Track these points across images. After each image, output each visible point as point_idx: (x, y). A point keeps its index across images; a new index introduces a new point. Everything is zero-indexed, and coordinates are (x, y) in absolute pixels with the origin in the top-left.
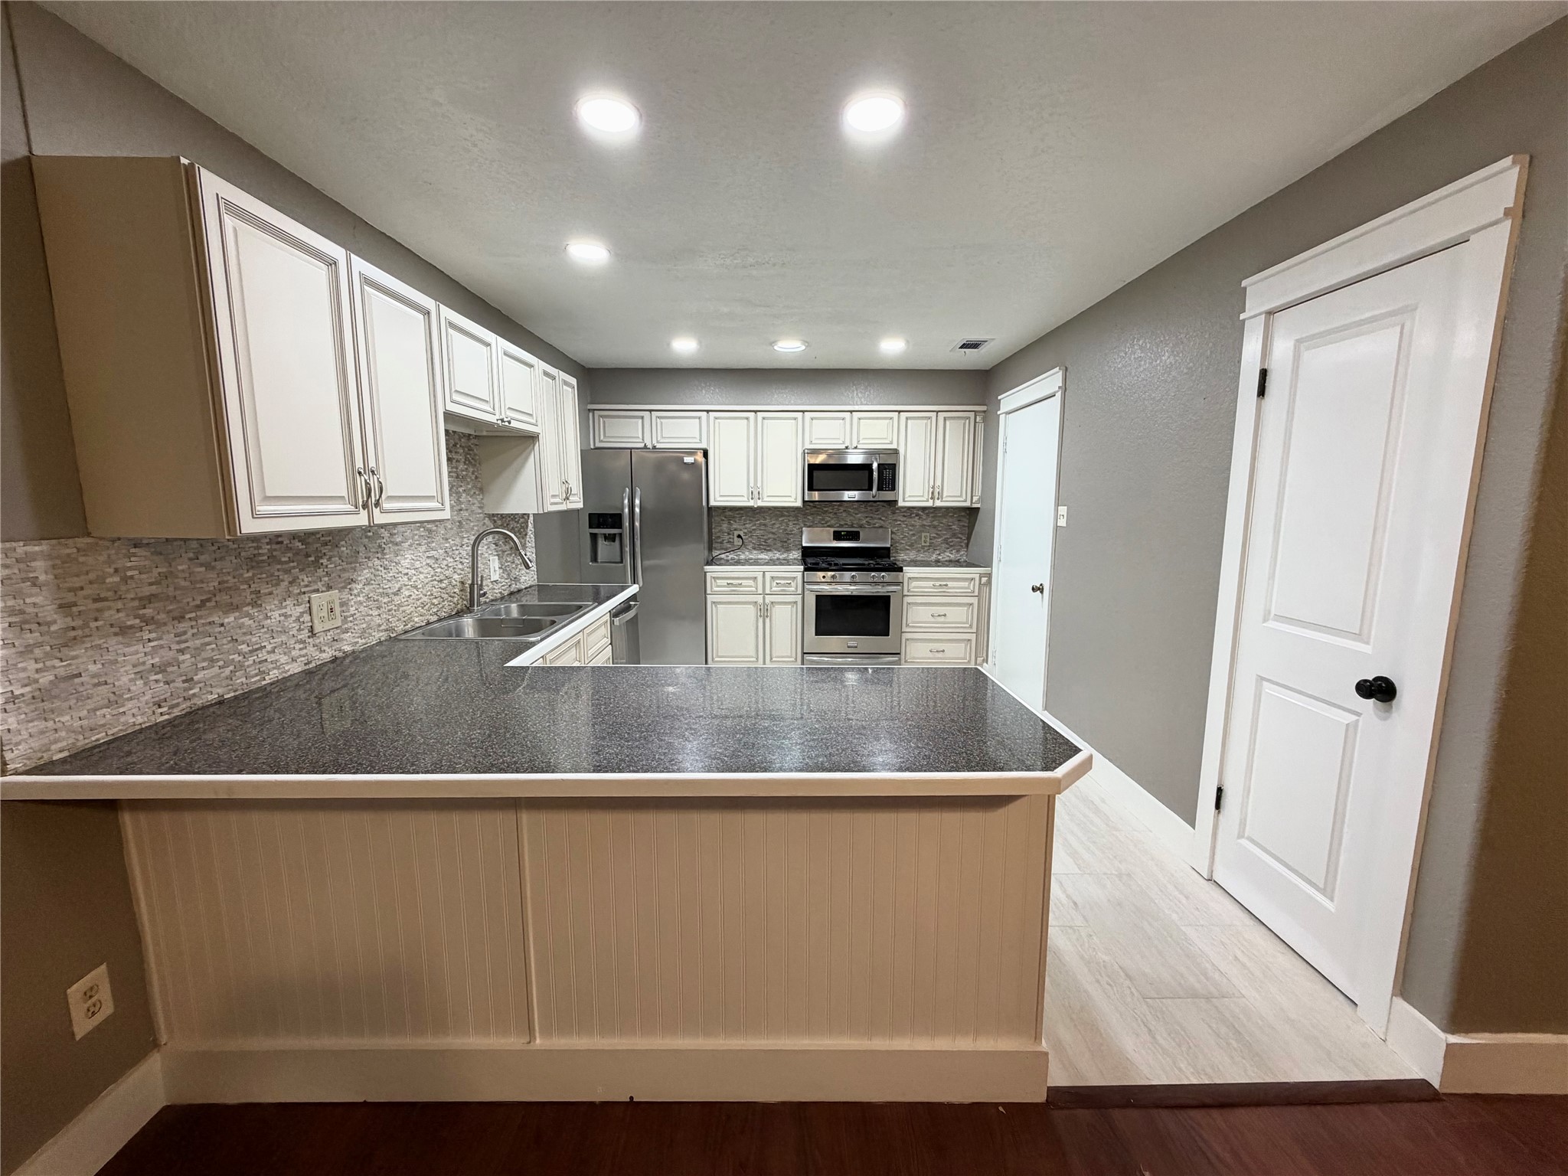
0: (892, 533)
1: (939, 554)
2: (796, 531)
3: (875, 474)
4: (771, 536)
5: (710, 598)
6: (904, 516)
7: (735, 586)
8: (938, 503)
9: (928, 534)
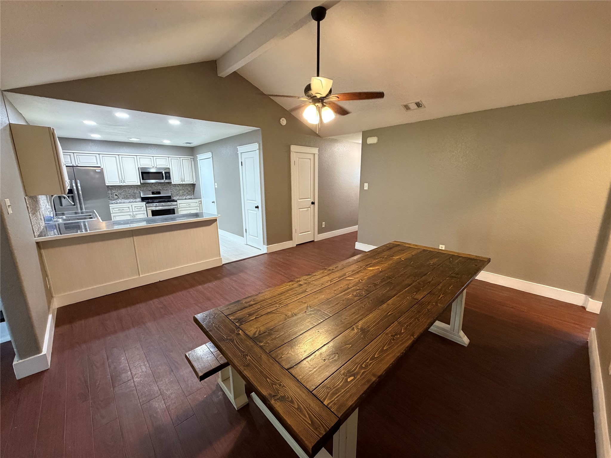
0: (171, 191)
1: (186, 197)
2: (138, 192)
3: (164, 175)
4: (128, 194)
5: (112, 215)
6: (174, 187)
7: (122, 210)
8: (184, 183)
9: (182, 192)
